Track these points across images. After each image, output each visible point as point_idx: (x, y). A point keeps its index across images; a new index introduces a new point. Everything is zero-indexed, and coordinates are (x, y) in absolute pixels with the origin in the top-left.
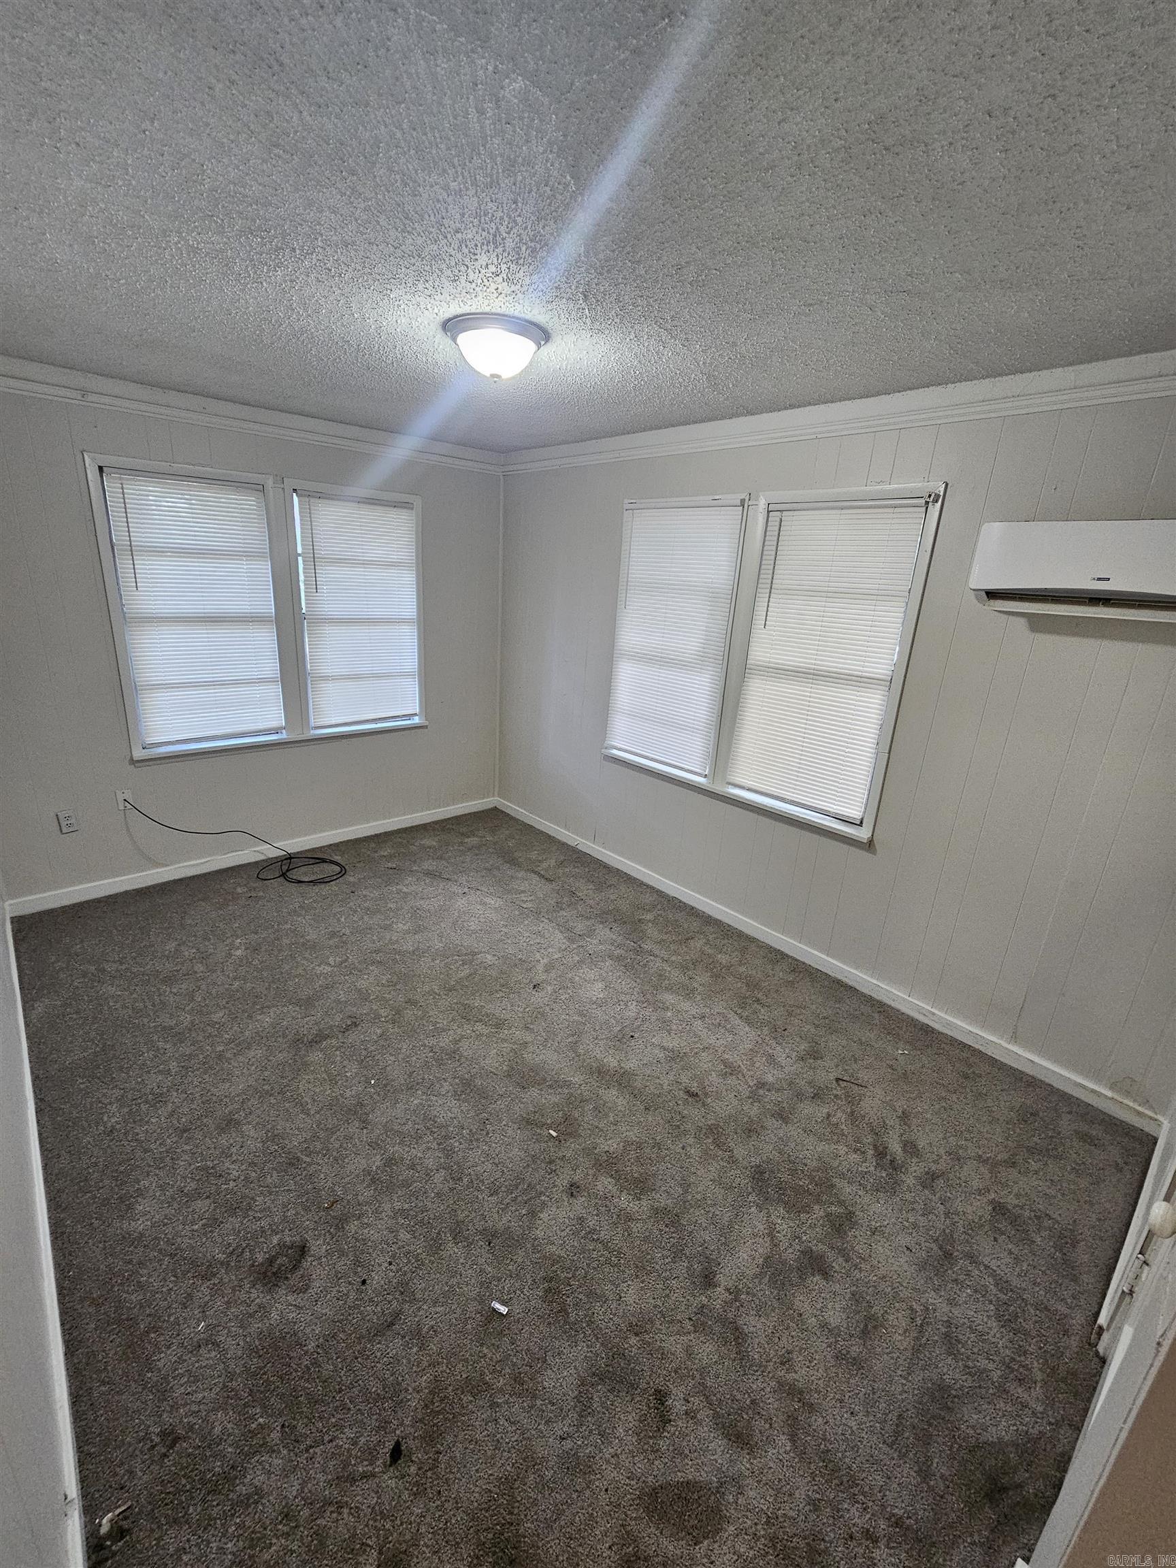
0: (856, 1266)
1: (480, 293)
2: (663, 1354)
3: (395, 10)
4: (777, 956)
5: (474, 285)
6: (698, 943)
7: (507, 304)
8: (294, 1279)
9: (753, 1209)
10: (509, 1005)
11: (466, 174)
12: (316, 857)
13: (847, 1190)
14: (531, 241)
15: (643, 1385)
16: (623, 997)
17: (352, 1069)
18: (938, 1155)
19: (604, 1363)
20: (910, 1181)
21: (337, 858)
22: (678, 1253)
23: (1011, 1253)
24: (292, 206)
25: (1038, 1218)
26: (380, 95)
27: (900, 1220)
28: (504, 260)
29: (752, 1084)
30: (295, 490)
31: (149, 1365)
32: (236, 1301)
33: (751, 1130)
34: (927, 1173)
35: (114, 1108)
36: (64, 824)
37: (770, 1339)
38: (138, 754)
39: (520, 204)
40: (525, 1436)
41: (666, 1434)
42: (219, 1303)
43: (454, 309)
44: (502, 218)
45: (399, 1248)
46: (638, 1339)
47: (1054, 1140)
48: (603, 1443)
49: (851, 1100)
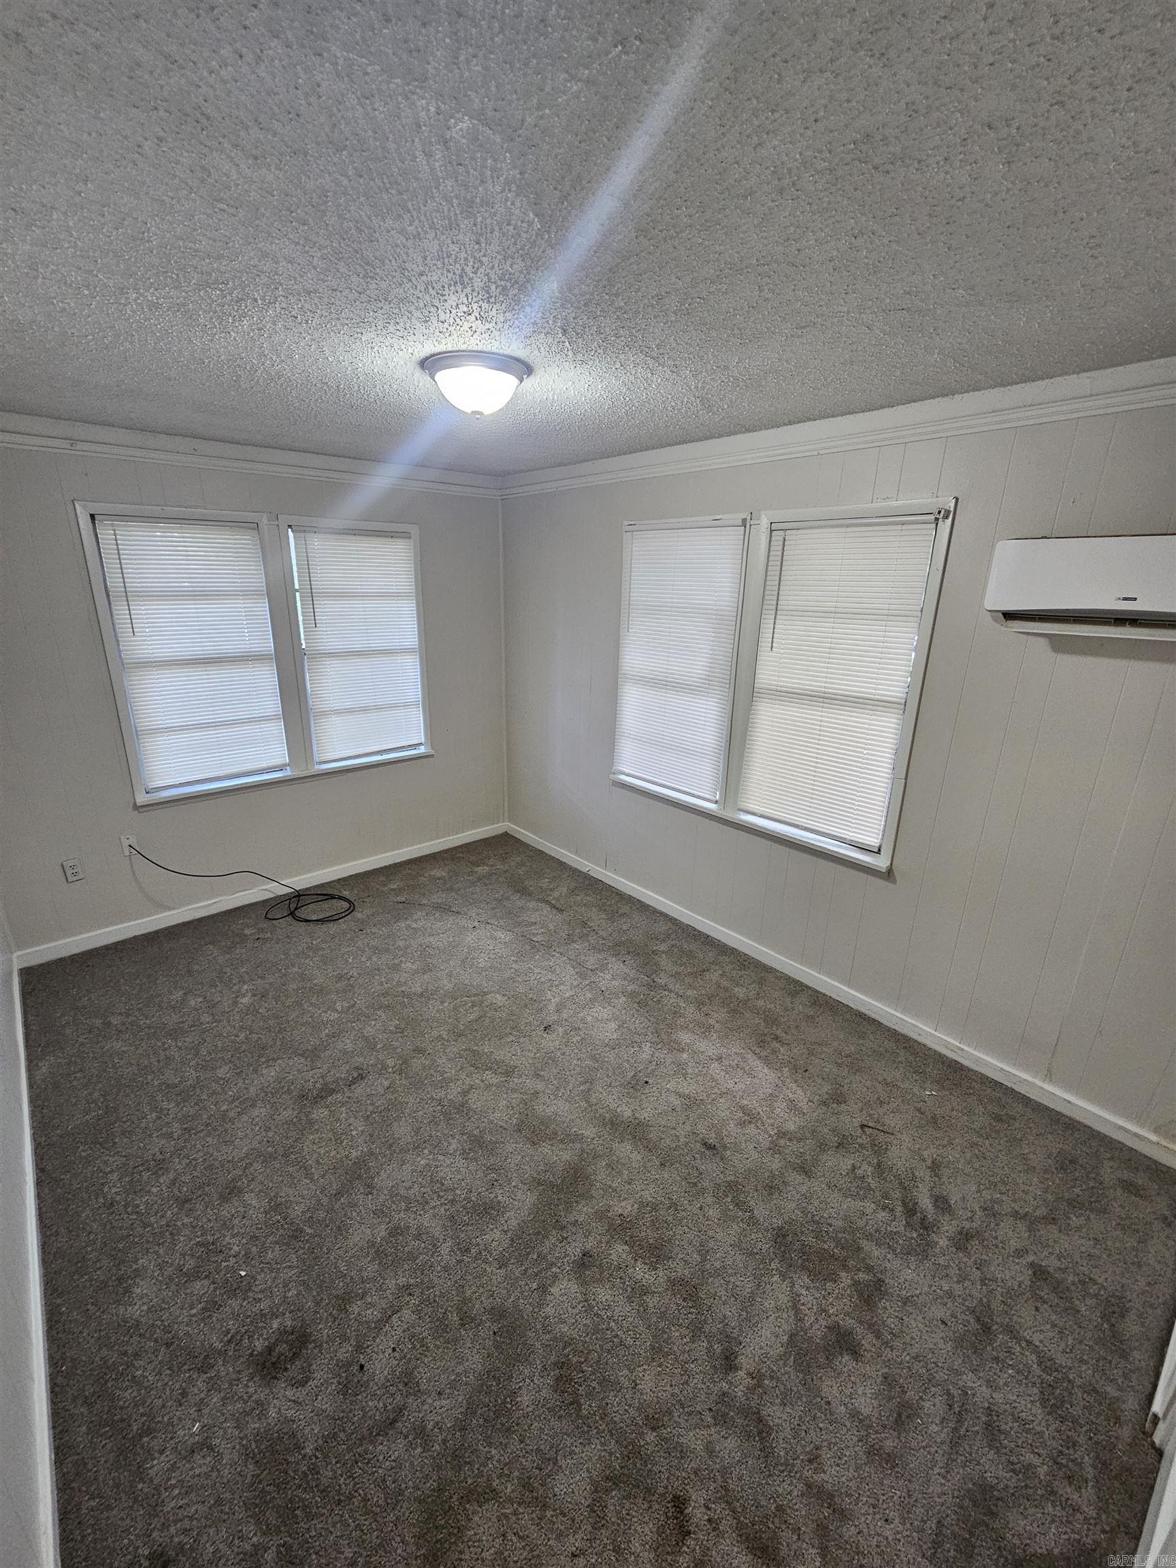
0: (887, 1343)
1: (454, 332)
2: (682, 1451)
3: (320, 55)
4: (796, 987)
5: (446, 325)
6: (714, 976)
7: (483, 341)
8: (294, 1369)
9: (775, 1278)
10: (519, 1051)
11: (422, 218)
12: (323, 893)
13: (875, 1252)
14: (501, 280)
15: (661, 1490)
16: (636, 1038)
17: (359, 1126)
18: (972, 1212)
19: (619, 1464)
20: (943, 1242)
21: (346, 894)
22: (696, 1331)
23: (1054, 1326)
24: (246, 258)
25: (1083, 1283)
26: (318, 144)
27: (933, 1288)
28: (475, 299)
29: (772, 1133)
30: (290, 526)
31: (140, 1473)
32: (233, 1397)
33: (772, 1188)
34: (960, 1233)
35: (115, 1176)
36: (69, 872)
37: (796, 1433)
38: (142, 799)
39: (483, 245)
40: (535, 1553)
41: (685, 1549)
42: (215, 1399)
43: (429, 348)
44: (466, 259)
45: (404, 1331)
46: (654, 1434)
47: (1095, 1191)
48: (617, 1560)
49: (878, 1149)
